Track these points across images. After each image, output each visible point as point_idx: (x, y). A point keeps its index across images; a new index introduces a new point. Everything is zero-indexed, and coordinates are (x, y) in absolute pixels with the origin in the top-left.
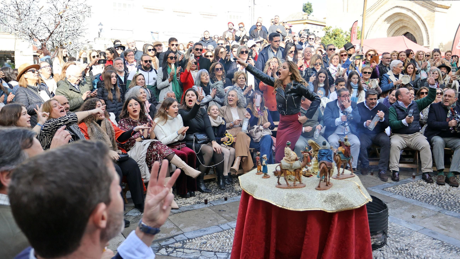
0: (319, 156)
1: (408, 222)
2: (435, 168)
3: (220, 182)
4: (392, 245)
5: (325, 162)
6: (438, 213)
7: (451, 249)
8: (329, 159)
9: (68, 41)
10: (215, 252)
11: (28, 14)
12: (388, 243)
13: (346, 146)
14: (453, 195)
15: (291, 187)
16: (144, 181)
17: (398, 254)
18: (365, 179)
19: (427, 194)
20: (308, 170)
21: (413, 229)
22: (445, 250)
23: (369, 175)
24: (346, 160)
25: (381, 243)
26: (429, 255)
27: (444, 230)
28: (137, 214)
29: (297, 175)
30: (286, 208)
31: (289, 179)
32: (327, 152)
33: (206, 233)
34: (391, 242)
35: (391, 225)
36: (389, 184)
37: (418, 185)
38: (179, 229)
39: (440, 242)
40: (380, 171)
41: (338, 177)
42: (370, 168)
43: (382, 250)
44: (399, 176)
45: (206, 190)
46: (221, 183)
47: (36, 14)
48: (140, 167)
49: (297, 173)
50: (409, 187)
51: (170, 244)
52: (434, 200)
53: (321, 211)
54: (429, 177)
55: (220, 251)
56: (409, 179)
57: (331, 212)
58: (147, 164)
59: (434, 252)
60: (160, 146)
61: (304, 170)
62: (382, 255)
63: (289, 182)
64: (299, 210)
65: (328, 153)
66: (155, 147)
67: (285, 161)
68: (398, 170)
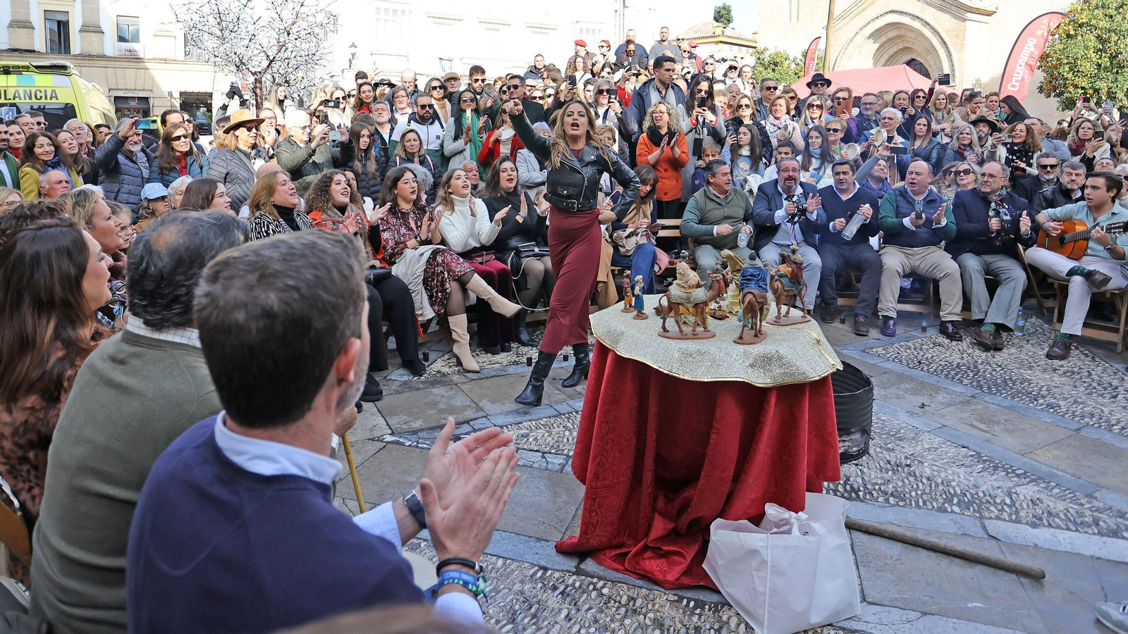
0: (742, 280)
1: (912, 414)
4: (880, 455)
5: (752, 291)
6: (970, 398)
7: (996, 468)
8: (760, 287)
9: (298, 75)
10: (544, 453)
11: (236, 28)
12: (871, 451)
13: (795, 263)
14: (1000, 366)
16: (420, 319)
17: (890, 473)
19: (950, 363)
21: (921, 427)
22: (984, 469)
24: (793, 289)
25: (859, 451)
26: (951, 477)
27: (982, 430)
28: (405, 378)
29: (699, 314)
31: (685, 323)
33: (529, 417)
34: (878, 450)
35: (878, 418)
36: (875, 340)
37: (931, 346)
38: (480, 409)
39: (974, 453)
40: (856, 316)
41: (777, 320)
42: (839, 311)
43: (860, 463)
44: (897, 326)
45: (529, 341)
47: (248, 29)
48: (413, 295)
49: (700, 310)
50: (915, 349)
51: (462, 434)
52: (963, 374)
54: (953, 330)
55: (553, 451)
56: (913, 333)
57: (763, 386)
58: (426, 289)
59: (962, 471)
60: (449, 258)
61: (713, 305)
62: (860, 473)
63: (684, 328)
64: (703, 380)
66: (439, 259)
67: (678, 288)
68: (894, 315)
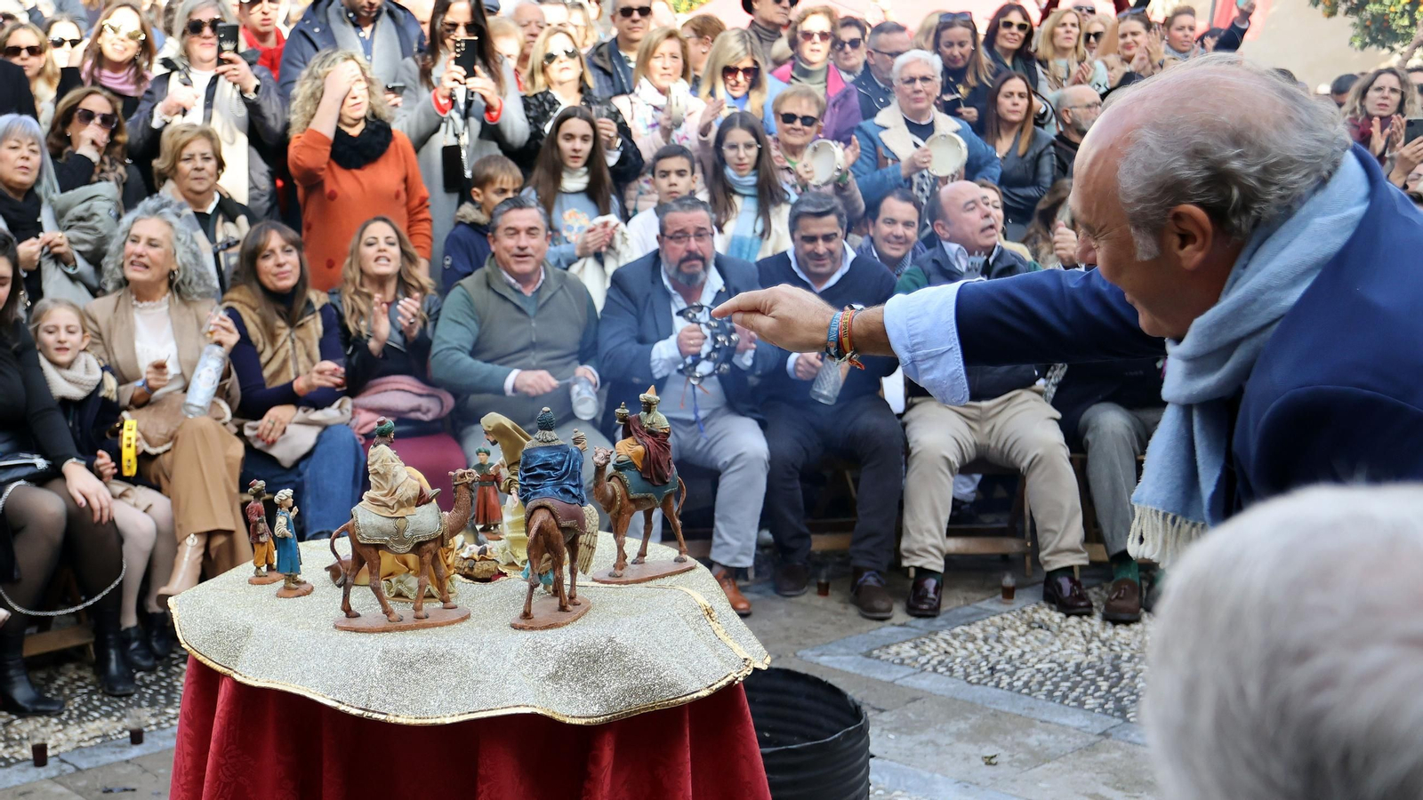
0: (524, 479)
1: (967, 785)
2: (1101, 547)
3: (108, 659)
5: (548, 502)
6: (1098, 739)
8: (566, 491)
13: (652, 433)
15: (401, 624)
18: (789, 615)
19: (1060, 665)
20: (484, 551)
23: (810, 598)
24: (649, 495)
29: (430, 570)
30: (382, 717)
31: (399, 595)
32: (559, 458)
36: (894, 629)
37: (1022, 629)
40: (858, 573)
41: (619, 572)
42: (817, 565)
44: (945, 591)
46: (113, 666)
49: (428, 557)
50: (986, 640)
52: (1087, 688)
53: (534, 717)
54: (1072, 590)
56: (986, 605)
57: (583, 722)
61: (468, 550)
63: (399, 608)
64: (439, 721)
65: (561, 463)
67: (374, 509)
68: (937, 565)
